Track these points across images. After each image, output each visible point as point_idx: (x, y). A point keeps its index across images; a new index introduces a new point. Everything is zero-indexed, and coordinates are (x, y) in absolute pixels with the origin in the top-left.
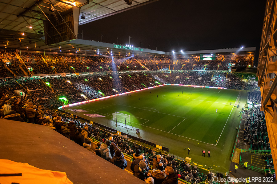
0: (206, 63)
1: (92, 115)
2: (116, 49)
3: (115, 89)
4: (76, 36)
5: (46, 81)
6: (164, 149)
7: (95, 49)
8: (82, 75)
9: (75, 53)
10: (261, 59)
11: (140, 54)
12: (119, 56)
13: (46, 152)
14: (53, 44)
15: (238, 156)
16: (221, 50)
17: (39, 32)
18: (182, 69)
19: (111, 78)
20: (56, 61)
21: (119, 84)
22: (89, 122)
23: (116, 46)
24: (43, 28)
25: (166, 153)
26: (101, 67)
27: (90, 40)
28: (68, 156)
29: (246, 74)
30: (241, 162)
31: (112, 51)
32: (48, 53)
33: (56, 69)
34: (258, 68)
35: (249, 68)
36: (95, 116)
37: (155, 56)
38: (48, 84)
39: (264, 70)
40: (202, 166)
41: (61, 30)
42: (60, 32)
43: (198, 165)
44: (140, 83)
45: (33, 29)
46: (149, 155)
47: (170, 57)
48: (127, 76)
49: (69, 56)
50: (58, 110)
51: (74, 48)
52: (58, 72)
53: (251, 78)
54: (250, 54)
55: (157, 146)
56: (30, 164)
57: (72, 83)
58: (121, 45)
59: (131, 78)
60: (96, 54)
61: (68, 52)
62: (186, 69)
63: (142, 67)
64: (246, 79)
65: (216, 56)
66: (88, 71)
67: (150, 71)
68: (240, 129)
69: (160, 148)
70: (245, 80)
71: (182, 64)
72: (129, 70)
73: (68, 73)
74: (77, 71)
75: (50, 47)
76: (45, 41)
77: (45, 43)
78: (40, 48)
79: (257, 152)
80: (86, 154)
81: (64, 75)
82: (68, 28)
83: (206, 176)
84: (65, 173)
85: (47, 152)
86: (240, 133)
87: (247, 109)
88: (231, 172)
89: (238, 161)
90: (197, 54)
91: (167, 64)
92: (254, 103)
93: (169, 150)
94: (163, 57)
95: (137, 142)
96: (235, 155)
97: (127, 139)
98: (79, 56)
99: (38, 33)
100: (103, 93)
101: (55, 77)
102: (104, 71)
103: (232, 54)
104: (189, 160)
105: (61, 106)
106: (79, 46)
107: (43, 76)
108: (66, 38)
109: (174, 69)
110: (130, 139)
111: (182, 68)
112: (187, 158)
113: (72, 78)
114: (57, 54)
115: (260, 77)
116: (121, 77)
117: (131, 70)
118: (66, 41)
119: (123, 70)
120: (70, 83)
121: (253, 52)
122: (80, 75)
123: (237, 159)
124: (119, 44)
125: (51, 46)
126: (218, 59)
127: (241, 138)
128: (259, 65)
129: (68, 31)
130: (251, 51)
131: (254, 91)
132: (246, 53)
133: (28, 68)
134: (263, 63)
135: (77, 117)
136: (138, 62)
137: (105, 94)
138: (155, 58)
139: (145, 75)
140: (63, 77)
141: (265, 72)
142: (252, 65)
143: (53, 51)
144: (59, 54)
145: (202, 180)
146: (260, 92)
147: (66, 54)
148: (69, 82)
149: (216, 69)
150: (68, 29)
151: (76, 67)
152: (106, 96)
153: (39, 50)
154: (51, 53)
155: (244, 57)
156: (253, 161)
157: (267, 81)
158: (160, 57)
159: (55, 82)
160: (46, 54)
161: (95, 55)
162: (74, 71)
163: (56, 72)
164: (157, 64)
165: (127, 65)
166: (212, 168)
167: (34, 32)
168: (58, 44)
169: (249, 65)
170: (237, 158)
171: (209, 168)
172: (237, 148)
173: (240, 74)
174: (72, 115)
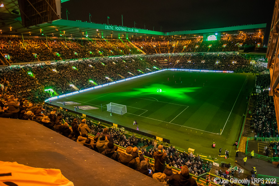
0: (210, 44)
1: (83, 107)
2: (107, 31)
3: (108, 77)
4: (59, 16)
5: (28, 71)
6: (165, 140)
7: (83, 31)
8: (70, 62)
9: (59, 36)
10: (271, 37)
11: (135, 35)
12: (111, 38)
13: (35, 149)
14: (32, 25)
15: (244, 145)
16: (226, 28)
17: (13, 11)
18: (183, 52)
19: (103, 64)
20: (38, 46)
21: (113, 71)
22: (81, 114)
23: (107, 27)
24: (18, 6)
25: (167, 145)
26: (91, 52)
27: (76, 21)
28: (61, 152)
29: (254, 55)
30: (247, 151)
31: (102, 33)
32: (27, 37)
33: (38, 56)
34: (269, 48)
35: (258, 48)
36: (87, 108)
37: (152, 37)
38: (30, 73)
39: (275, 50)
40: (206, 157)
41: (40, 9)
42: (40, 12)
43: (202, 156)
44: (137, 69)
45: (6, 8)
46: (149, 148)
47: (169, 38)
48: (121, 61)
49: (52, 41)
50: (45, 103)
51: (57, 30)
52: (41, 59)
53: (260, 60)
54: (260, 32)
55: (157, 138)
56: (19, 163)
57: (59, 72)
58: (113, 25)
59: (125, 63)
60: (85, 37)
61: (51, 36)
62: (188, 52)
63: (138, 50)
64: (255, 61)
65: (222, 35)
66: (76, 57)
67: (147, 55)
68: (247, 116)
69: (161, 139)
70: (253, 62)
71: (183, 46)
72: (124, 55)
73: (53, 60)
74: (64, 57)
75: (29, 30)
76: (21, 22)
77: (23, 25)
78: (16, 31)
79: (264, 139)
80: (81, 149)
81: (48, 63)
82: (48, 6)
83: (210, 167)
84: (59, 170)
85: (37, 149)
86: (247, 120)
87: (255, 94)
88: (236, 161)
89: (244, 150)
90: (199, 34)
91: (166, 46)
92: (262, 87)
93: (170, 142)
94: (161, 39)
95: (135, 134)
96: (241, 144)
97: (124, 132)
98: (64, 40)
99: (12, 13)
100: (95, 81)
101: (38, 65)
102: (94, 57)
103: (239, 33)
104: (192, 151)
105: (48, 98)
106: (64, 28)
107: (23, 65)
108: (47, 18)
109: (174, 52)
110: (128, 132)
111: (183, 50)
112: (190, 149)
113: (58, 66)
114: (38, 39)
115: (270, 58)
116: (114, 63)
117: (126, 54)
118: (48, 22)
119: (116, 55)
120: (57, 72)
121: (263, 29)
122: (67, 62)
123: (243, 148)
124: (110, 25)
125: (30, 28)
126: (224, 39)
127: (247, 126)
128: (269, 44)
129: (48, 10)
130: (261, 29)
131: (263, 74)
132: (255, 31)
133: (4, 56)
134: (274, 41)
135: (66, 110)
136: (133, 45)
137: (97, 83)
138: (152, 39)
139: (141, 59)
140: (47, 65)
141: (276, 52)
142: (261, 44)
143: (33, 35)
144: (41, 38)
145: (206, 172)
146: (269, 74)
147: (48, 38)
148: (55, 70)
149: (221, 50)
150: (48, 8)
151: (62, 53)
152: (99, 85)
153: (16, 34)
154: (30, 37)
155: (253, 35)
156: (259, 149)
157: (278, 62)
158: (158, 39)
159: (39, 71)
160: (24, 39)
161: (83, 38)
162: (60, 58)
163: (38, 59)
164: (155, 46)
165: (121, 49)
166: (216, 158)
167: (7, 12)
168: (39, 26)
169: (259, 45)
170: (244, 146)
171: (213, 159)
172: (243, 137)
173: (248, 55)
174: (61, 108)
